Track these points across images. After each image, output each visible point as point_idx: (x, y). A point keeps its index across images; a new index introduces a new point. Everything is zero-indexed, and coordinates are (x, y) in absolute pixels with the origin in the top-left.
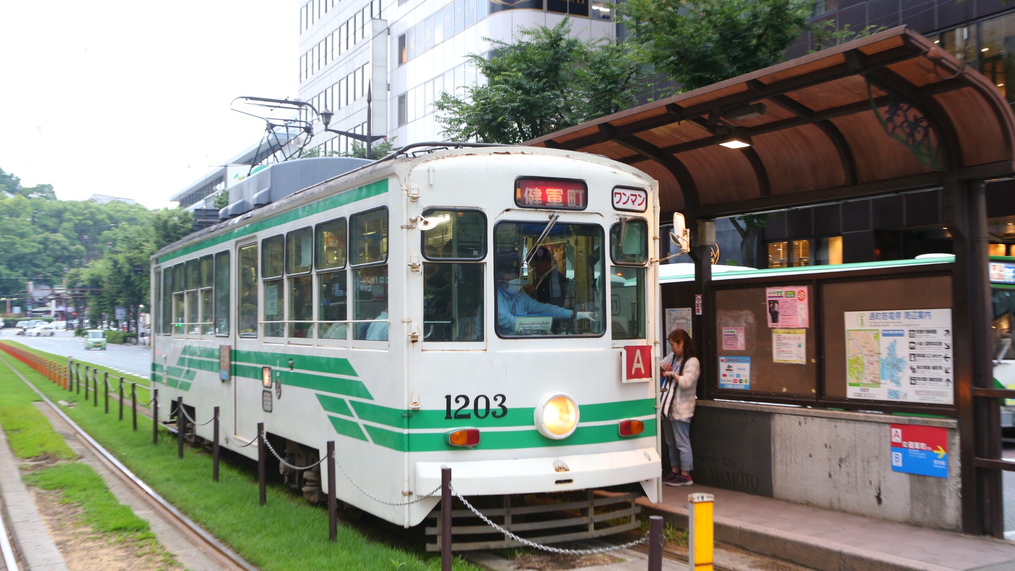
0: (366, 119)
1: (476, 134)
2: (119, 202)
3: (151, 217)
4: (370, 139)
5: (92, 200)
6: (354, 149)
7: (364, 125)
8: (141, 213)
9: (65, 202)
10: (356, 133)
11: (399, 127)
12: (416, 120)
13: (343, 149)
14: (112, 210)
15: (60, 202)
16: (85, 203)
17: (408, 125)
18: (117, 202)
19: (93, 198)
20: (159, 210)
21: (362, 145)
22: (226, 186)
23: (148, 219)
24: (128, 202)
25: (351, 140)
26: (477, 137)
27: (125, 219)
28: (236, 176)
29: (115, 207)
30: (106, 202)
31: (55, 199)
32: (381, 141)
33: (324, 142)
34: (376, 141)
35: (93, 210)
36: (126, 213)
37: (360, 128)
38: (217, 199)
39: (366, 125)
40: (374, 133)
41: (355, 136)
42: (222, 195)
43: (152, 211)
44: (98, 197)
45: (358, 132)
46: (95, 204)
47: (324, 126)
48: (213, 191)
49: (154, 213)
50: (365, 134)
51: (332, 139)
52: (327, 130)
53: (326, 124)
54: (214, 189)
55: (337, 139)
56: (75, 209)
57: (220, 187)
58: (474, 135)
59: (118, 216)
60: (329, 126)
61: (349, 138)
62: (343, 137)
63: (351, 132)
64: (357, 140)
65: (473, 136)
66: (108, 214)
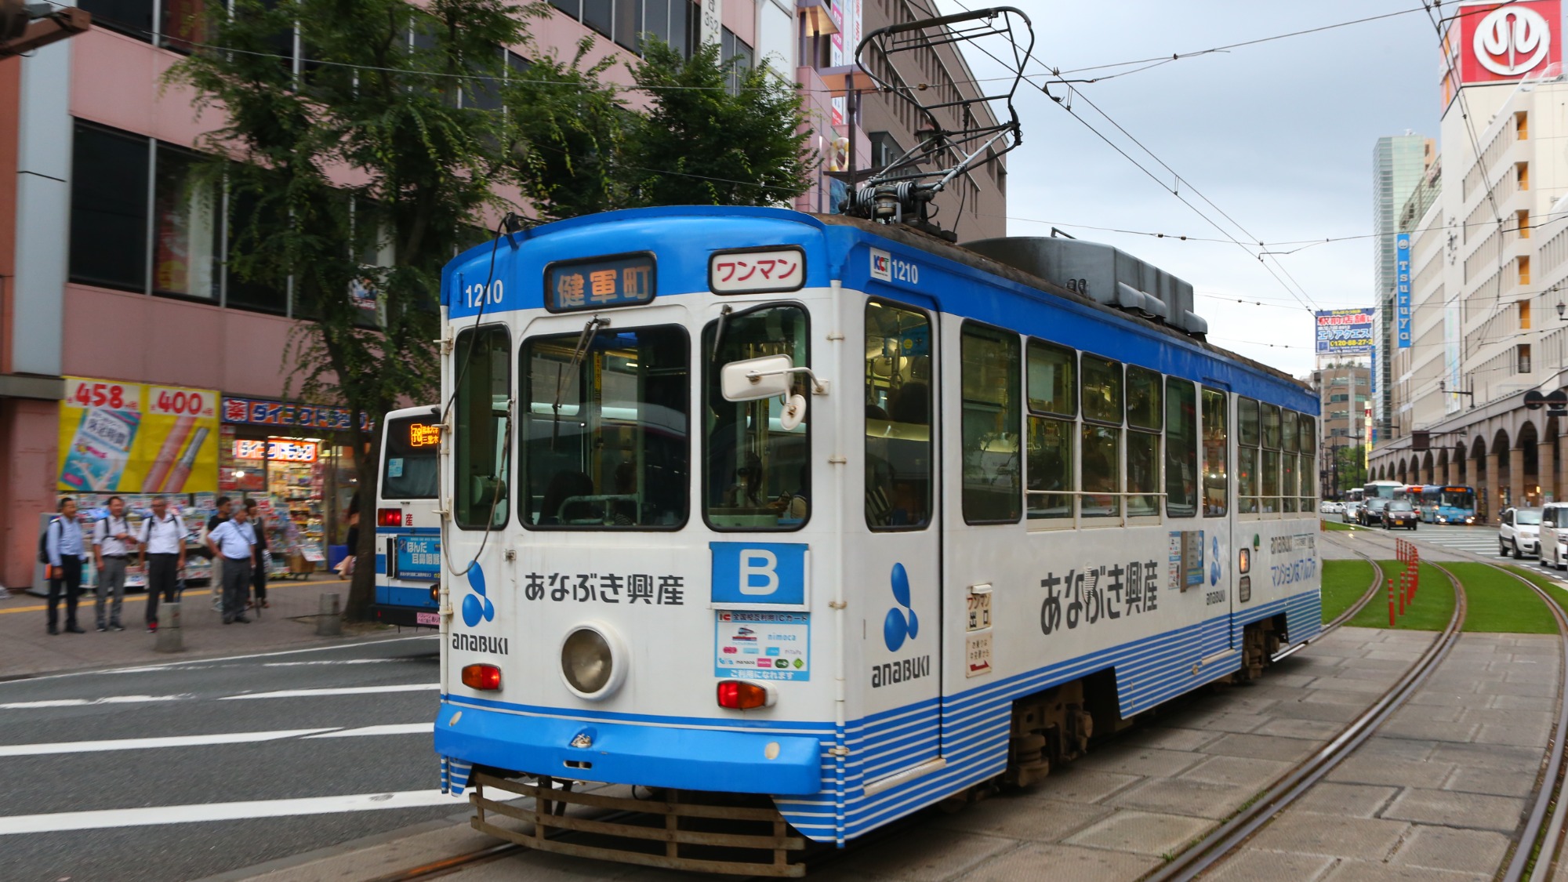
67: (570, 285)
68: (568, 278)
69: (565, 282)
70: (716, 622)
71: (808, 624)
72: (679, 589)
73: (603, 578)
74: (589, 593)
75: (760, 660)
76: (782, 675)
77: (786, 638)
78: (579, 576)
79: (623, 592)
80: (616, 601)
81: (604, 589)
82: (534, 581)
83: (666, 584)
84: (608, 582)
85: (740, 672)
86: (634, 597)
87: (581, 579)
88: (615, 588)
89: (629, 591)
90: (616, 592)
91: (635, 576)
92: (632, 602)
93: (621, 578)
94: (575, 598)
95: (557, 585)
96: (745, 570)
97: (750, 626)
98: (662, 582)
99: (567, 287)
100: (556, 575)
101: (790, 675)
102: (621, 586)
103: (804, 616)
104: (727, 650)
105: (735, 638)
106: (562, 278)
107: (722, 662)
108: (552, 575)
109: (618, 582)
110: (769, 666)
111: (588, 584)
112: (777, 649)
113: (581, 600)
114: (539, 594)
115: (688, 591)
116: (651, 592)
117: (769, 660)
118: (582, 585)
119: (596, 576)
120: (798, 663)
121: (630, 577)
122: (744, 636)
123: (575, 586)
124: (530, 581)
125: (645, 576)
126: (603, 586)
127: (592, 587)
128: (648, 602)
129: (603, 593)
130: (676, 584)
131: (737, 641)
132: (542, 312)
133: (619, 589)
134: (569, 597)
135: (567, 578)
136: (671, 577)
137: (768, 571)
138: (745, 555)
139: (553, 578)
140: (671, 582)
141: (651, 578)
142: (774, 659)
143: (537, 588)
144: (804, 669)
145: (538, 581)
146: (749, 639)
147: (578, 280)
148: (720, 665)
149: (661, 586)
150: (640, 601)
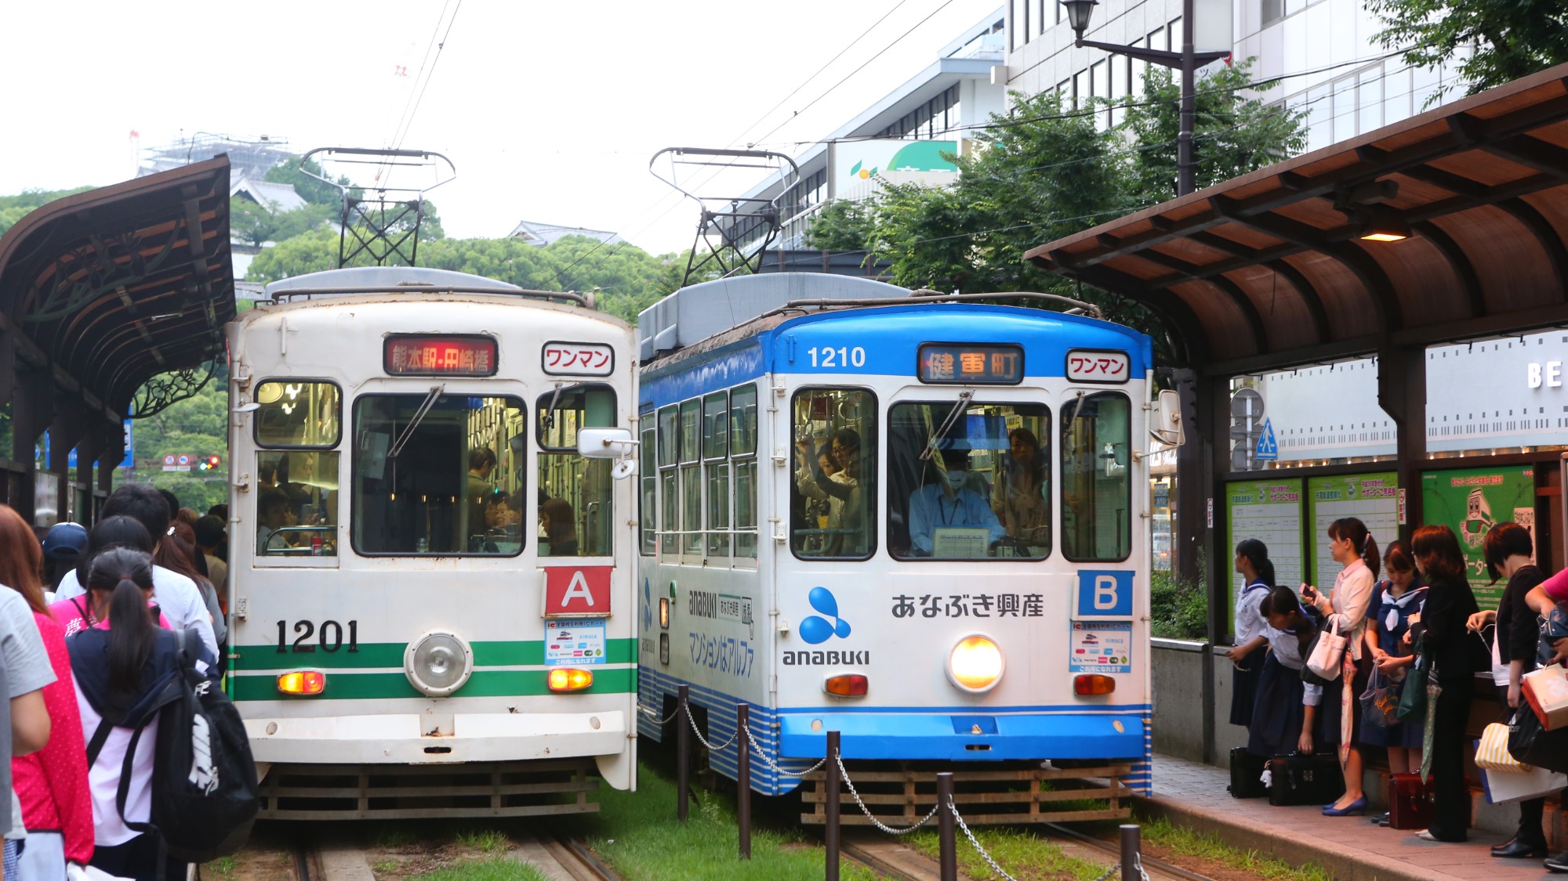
0: (1179, 11)
1: (1475, 33)
2: (580, 240)
3: (659, 272)
4: (1191, 60)
5: (520, 237)
6: (1149, 89)
7: (1174, 26)
8: (632, 264)
9: (461, 243)
10: (1153, 47)
11: (1263, 29)
12: (1307, 7)
13: (1119, 91)
14: (566, 260)
15: (451, 242)
16: (507, 243)
17: (1287, 22)
18: (575, 240)
19: (522, 229)
20: (674, 255)
21: (1169, 79)
22: (831, 193)
23: (648, 277)
24: (603, 238)
25: (1139, 65)
26: (1477, 41)
27: (594, 280)
28: (854, 170)
29: (575, 251)
30: (553, 238)
31: (439, 235)
32: (1218, 65)
33: (1070, 75)
34: (1205, 67)
35: (522, 259)
36: (598, 264)
37: (1163, 34)
38: (811, 227)
39: (1178, 29)
40: (1201, 47)
41: (1149, 55)
42: (824, 216)
43: (657, 259)
44: (534, 228)
45: (1159, 44)
46: (529, 246)
47: (1074, 32)
48: (800, 209)
49: (665, 262)
50: (1177, 47)
51: (1092, 67)
52: (1080, 43)
53: (1080, 28)
54: (803, 201)
55: (1104, 66)
56: (484, 260)
57: (817, 199)
58: (1469, 35)
59: (581, 274)
60: (1085, 33)
61: (1134, 60)
62: (1120, 60)
63: (1142, 45)
64: (1155, 66)
65: (1465, 39)
66: (557, 268)
67: (940, 362)
68: (938, 356)
69: (935, 359)
70: (1071, 630)
71: (1130, 630)
72: (1039, 604)
73: (974, 598)
74: (962, 610)
75: (1100, 658)
76: (1114, 668)
77: (1117, 641)
78: (951, 597)
79: (994, 609)
80: (988, 616)
81: (975, 607)
82: (903, 602)
83: (1029, 601)
84: (981, 601)
85: (1087, 668)
86: (1003, 612)
87: (954, 599)
88: (987, 606)
89: (999, 607)
90: (987, 609)
91: (1004, 596)
92: (1002, 615)
93: (992, 598)
94: (948, 614)
95: (929, 604)
96: (1099, 591)
97: (1095, 633)
98: (1026, 599)
99: (937, 363)
100: (928, 597)
101: (1119, 669)
102: (992, 604)
103: (1127, 625)
104: (1079, 651)
105: (1084, 642)
106: (932, 355)
107: (1075, 661)
108: (924, 596)
109: (989, 601)
110: (1106, 662)
111: (961, 603)
112: (1111, 650)
113: (953, 616)
114: (909, 611)
115: (1046, 606)
116: (1018, 607)
117: (1106, 658)
118: (955, 604)
119: (968, 596)
120: (1124, 660)
121: (999, 596)
122: (1090, 640)
123: (947, 606)
124: (898, 602)
125: (1013, 596)
126: (974, 604)
127: (965, 606)
128: (1015, 615)
129: (975, 611)
130: (1037, 601)
131: (1085, 645)
132: (913, 380)
133: (990, 606)
134: (941, 615)
135: (940, 598)
136: (1033, 595)
137: (1111, 591)
138: (1099, 579)
139: (925, 600)
140: (1033, 599)
141: (1018, 596)
142: (1109, 657)
143: (906, 608)
144: (1127, 664)
145: (907, 602)
146: (1093, 643)
147: (948, 358)
148: (1073, 663)
149: (1026, 603)
150: (1009, 614)
